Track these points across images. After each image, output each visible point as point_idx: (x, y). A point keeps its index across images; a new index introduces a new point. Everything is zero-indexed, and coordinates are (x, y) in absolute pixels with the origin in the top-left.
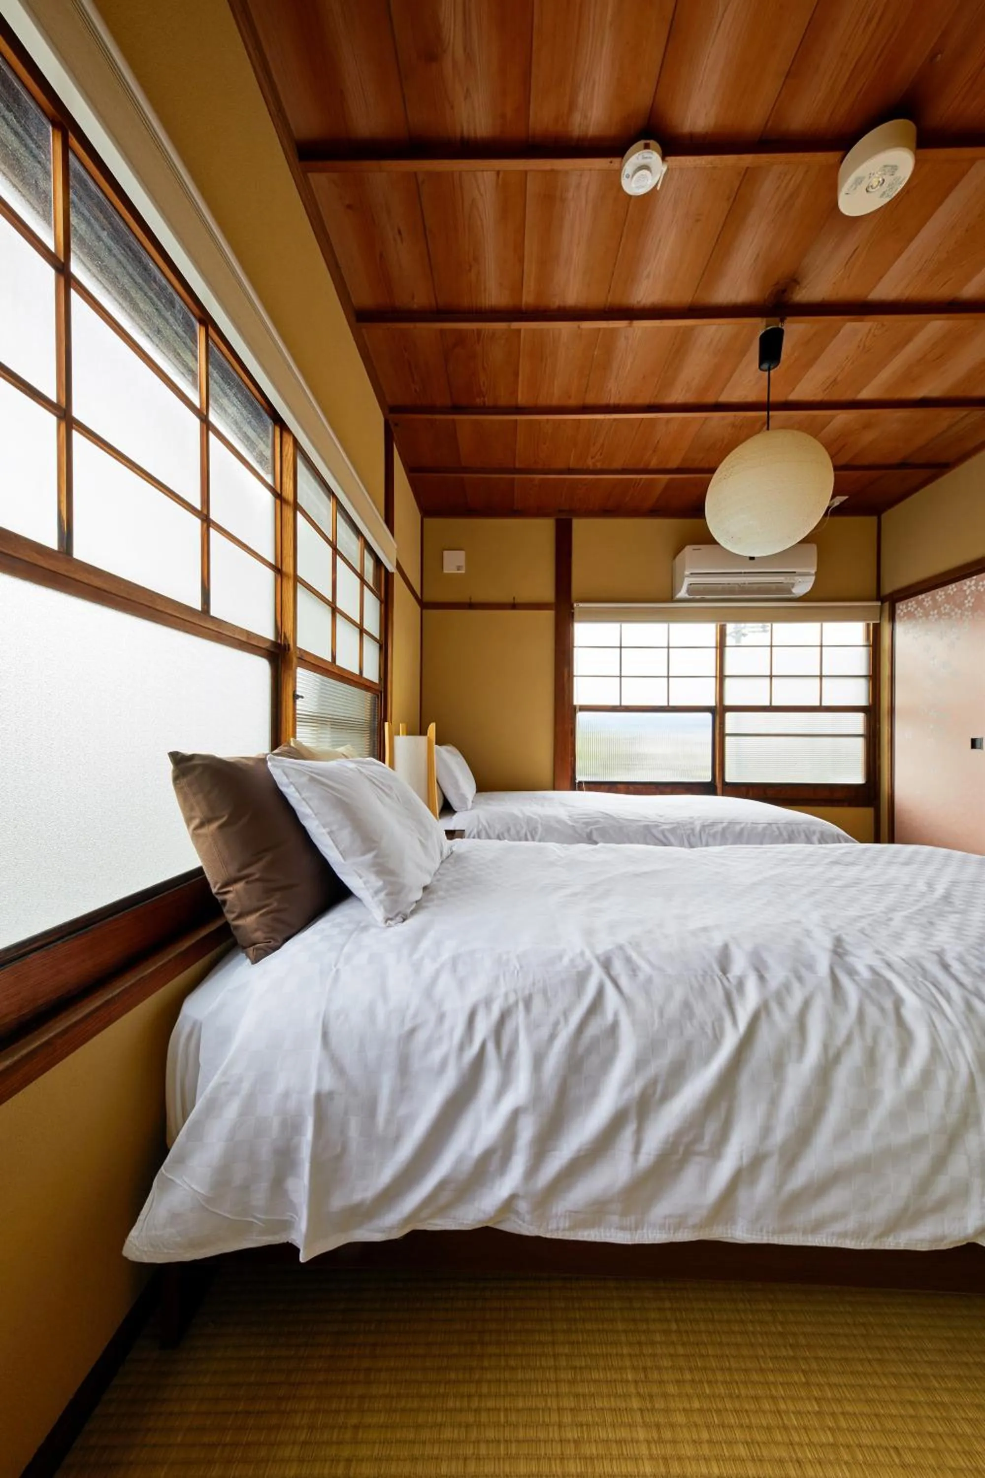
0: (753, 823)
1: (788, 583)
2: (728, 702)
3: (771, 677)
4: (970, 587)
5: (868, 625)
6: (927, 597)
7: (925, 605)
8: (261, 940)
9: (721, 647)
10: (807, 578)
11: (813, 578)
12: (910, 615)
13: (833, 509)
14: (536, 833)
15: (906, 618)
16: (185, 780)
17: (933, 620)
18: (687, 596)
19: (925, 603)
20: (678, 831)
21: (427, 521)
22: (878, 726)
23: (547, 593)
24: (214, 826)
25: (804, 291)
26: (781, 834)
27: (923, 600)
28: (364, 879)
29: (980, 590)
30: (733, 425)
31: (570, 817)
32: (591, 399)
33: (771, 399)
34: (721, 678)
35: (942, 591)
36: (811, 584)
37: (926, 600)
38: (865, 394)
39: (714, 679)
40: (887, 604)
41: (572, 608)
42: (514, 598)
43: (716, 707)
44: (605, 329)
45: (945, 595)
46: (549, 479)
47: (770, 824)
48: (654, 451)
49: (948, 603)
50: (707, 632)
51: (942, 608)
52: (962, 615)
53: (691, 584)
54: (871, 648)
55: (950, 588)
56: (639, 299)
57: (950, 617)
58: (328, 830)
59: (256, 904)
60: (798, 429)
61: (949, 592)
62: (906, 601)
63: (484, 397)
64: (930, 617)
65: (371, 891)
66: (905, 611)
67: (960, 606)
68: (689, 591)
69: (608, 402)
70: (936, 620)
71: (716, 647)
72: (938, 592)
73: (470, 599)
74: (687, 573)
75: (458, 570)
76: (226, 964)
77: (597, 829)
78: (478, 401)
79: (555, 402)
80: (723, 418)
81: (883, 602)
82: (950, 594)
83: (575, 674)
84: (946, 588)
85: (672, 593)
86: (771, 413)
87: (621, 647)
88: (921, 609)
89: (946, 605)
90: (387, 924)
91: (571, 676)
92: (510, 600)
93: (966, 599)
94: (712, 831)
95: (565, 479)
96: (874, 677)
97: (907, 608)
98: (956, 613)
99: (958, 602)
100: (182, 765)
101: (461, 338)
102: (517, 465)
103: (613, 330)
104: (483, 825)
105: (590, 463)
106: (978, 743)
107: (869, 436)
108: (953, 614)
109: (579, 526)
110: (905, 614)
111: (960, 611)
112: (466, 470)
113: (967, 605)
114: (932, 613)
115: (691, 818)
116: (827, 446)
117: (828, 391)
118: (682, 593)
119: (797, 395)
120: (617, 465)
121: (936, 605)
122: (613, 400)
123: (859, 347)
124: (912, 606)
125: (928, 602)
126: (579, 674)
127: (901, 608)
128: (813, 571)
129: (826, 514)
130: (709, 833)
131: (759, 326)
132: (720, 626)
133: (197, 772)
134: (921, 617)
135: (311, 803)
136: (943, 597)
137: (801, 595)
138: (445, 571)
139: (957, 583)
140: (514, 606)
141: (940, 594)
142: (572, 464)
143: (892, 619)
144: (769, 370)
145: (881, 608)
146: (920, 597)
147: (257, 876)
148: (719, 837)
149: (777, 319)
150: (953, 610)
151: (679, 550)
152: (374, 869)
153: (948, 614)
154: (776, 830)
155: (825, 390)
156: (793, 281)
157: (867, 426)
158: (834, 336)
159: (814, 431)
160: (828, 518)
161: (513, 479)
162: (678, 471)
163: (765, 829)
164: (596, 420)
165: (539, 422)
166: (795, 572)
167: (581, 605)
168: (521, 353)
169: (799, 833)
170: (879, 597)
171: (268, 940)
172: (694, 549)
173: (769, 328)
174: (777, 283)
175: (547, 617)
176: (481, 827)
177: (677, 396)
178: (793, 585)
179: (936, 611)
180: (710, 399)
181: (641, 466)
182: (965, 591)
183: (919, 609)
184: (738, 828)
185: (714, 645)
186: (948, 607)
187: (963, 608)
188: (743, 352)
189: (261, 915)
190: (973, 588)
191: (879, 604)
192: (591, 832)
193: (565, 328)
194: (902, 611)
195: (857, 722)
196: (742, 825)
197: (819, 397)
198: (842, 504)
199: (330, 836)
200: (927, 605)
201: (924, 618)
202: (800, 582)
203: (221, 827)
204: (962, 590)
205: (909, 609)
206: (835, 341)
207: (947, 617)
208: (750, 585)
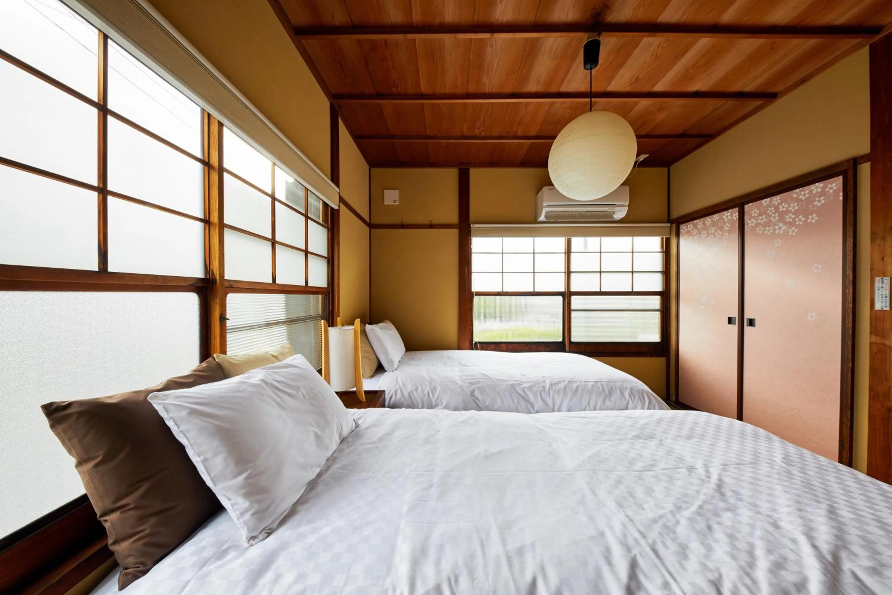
0: (585, 381)
1: (610, 212)
2: (573, 289)
3: (600, 272)
4: (727, 217)
5: (662, 239)
6: (700, 222)
7: (699, 227)
8: (131, 566)
9: (568, 252)
10: (623, 209)
11: (627, 208)
12: (689, 233)
13: (639, 162)
14: (436, 391)
15: (686, 235)
16: (60, 427)
17: (704, 237)
18: (544, 220)
19: (698, 226)
20: (534, 389)
21: (373, 170)
22: (669, 305)
23: (453, 217)
24: (91, 464)
25: (613, 14)
26: (604, 390)
27: (697, 224)
28: (232, 502)
29: (734, 219)
30: (571, 107)
31: (461, 377)
32: (472, 89)
33: (592, 90)
34: (568, 273)
35: (709, 218)
36: (626, 212)
37: (699, 224)
38: (659, 88)
39: (564, 274)
40: (674, 225)
41: (470, 227)
42: (431, 221)
43: (565, 292)
44: (475, 39)
45: (711, 221)
46: (451, 143)
47: (596, 382)
48: (519, 124)
49: (714, 227)
50: (559, 243)
51: (710, 230)
52: (722, 235)
53: (547, 212)
54: (664, 254)
55: (715, 217)
56: (497, 18)
57: (715, 236)
58: (202, 458)
59: (130, 531)
60: (614, 112)
61: (714, 219)
62: (687, 224)
63: (397, 88)
64: (702, 235)
65: (238, 513)
66: (686, 230)
67: (721, 229)
68: (546, 217)
69: (484, 91)
70: (706, 237)
71: (565, 253)
72: (706, 219)
73: (402, 221)
74: (545, 205)
75: (394, 202)
76: (106, 582)
77: (478, 388)
78: (394, 90)
79: (448, 90)
80: (564, 102)
81: (672, 223)
82: (714, 221)
83: (472, 271)
84: (711, 216)
85: (536, 218)
86: (593, 100)
87: (503, 253)
88: (696, 229)
89: (712, 228)
90: (250, 543)
91: (470, 272)
92: (429, 223)
93: (725, 225)
94: (557, 388)
95: (462, 143)
96: (666, 273)
97: (687, 228)
98: (718, 234)
99: (720, 226)
100: (57, 415)
101: (374, 46)
102: (428, 133)
103: (482, 40)
104: (399, 385)
105: (477, 132)
106: (733, 321)
107: (661, 116)
108: (717, 234)
109: (475, 173)
110: (686, 233)
111: (721, 233)
112: (393, 137)
113: (725, 229)
114: (703, 232)
115: (544, 377)
116: (632, 124)
117: (633, 85)
118: (542, 218)
119: (613, 87)
120: (495, 133)
121: (705, 228)
122: (488, 89)
123: (653, 55)
124: (690, 227)
125: (700, 225)
126: (475, 271)
127: (683, 228)
128: (627, 204)
129: (635, 166)
130: (555, 390)
131: (584, 38)
132: (567, 239)
133: (74, 418)
134: (696, 235)
135: (188, 435)
136: (710, 222)
137: (619, 219)
138: (385, 204)
139: (719, 214)
140: (431, 226)
141: (708, 220)
142: (465, 133)
143: (678, 235)
144: (591, 69)
145: (671, 227)
146: (695, 222)
147: (132, 506)
148: (561, 393)
149: (596, 34)
150: (717, 231)
151: (540, 189)
152: (243, 491)
153: (713, 234)
154: (600, 387)
155: (631, 84)
156: (606, 7)
157: (660, 109)
158: (636, 47)
159: (623, 112)
160: (636, 168)
161: (427, 143)
162: (537, 137)
163: (593, 386)
164: (477, 103)
165: (438, 104)
166: (615, 204)
167: (476, 226)
168: (418, 56)
169: (616, 389)
170: (669, 221)
171: (138, 566)
172: (549, 189)
173: (589, 40)
174: (594, 8)
175: (454, 233)
176: (397, 387)
177: (532, 87)
178: (614, 213)
179: (705, 232)
180: (554, 89)
181: (512, 134)
182: (724, 219)
183: (695, 230)
184: (575, 386)
185: (564, 251)
186: (713, 229)
187: (723, 230)
188: (574, 57)
189: (134, 542)
190: (729, 217)
191: (669, 225)
192: (474, 390)
193: (447, 38)
194: (684, 230)
195: (656, 302)
196: (578, 384)
197: (627, 89)
198: (645, 159)
199: (203, 464)
200: (700, 227)
201: (698, 235)
202: (618, 211)
203: (96, 466)
204: (721, 218)
205: (688, 229)
206: (636, 50)
207: (712, 236)
208: (586, 213)
